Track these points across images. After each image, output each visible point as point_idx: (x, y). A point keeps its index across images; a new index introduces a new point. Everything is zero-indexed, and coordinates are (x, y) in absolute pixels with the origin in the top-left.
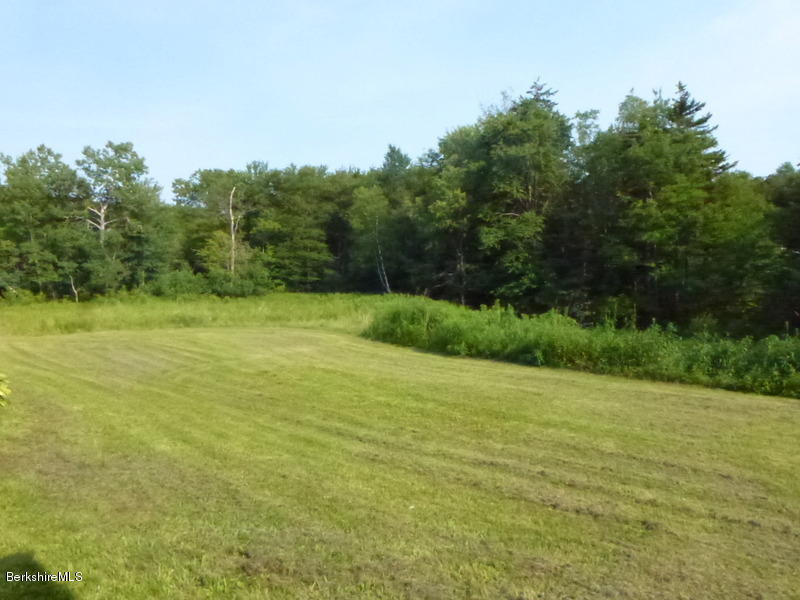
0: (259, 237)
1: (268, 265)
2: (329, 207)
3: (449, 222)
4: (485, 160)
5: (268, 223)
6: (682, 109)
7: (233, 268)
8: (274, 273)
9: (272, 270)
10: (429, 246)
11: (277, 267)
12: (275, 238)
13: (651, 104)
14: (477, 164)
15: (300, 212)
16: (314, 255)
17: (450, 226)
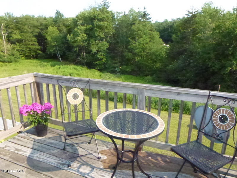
0: (14, 41)
1: (17, 50)
2: (37, 30)
3: (81, 43)
4: (91, 25)
5: (16, 36)
6: (145, 15)
7: (5, 52)
8: (20, 53)
9: (19, 52)
10: (75, 49)
11: (21, 51)
12: (19, 41)
13: (137, 11)
14: (89, 26)
15: (27, 32)
16: (34, 47)
17: (82, 45)
